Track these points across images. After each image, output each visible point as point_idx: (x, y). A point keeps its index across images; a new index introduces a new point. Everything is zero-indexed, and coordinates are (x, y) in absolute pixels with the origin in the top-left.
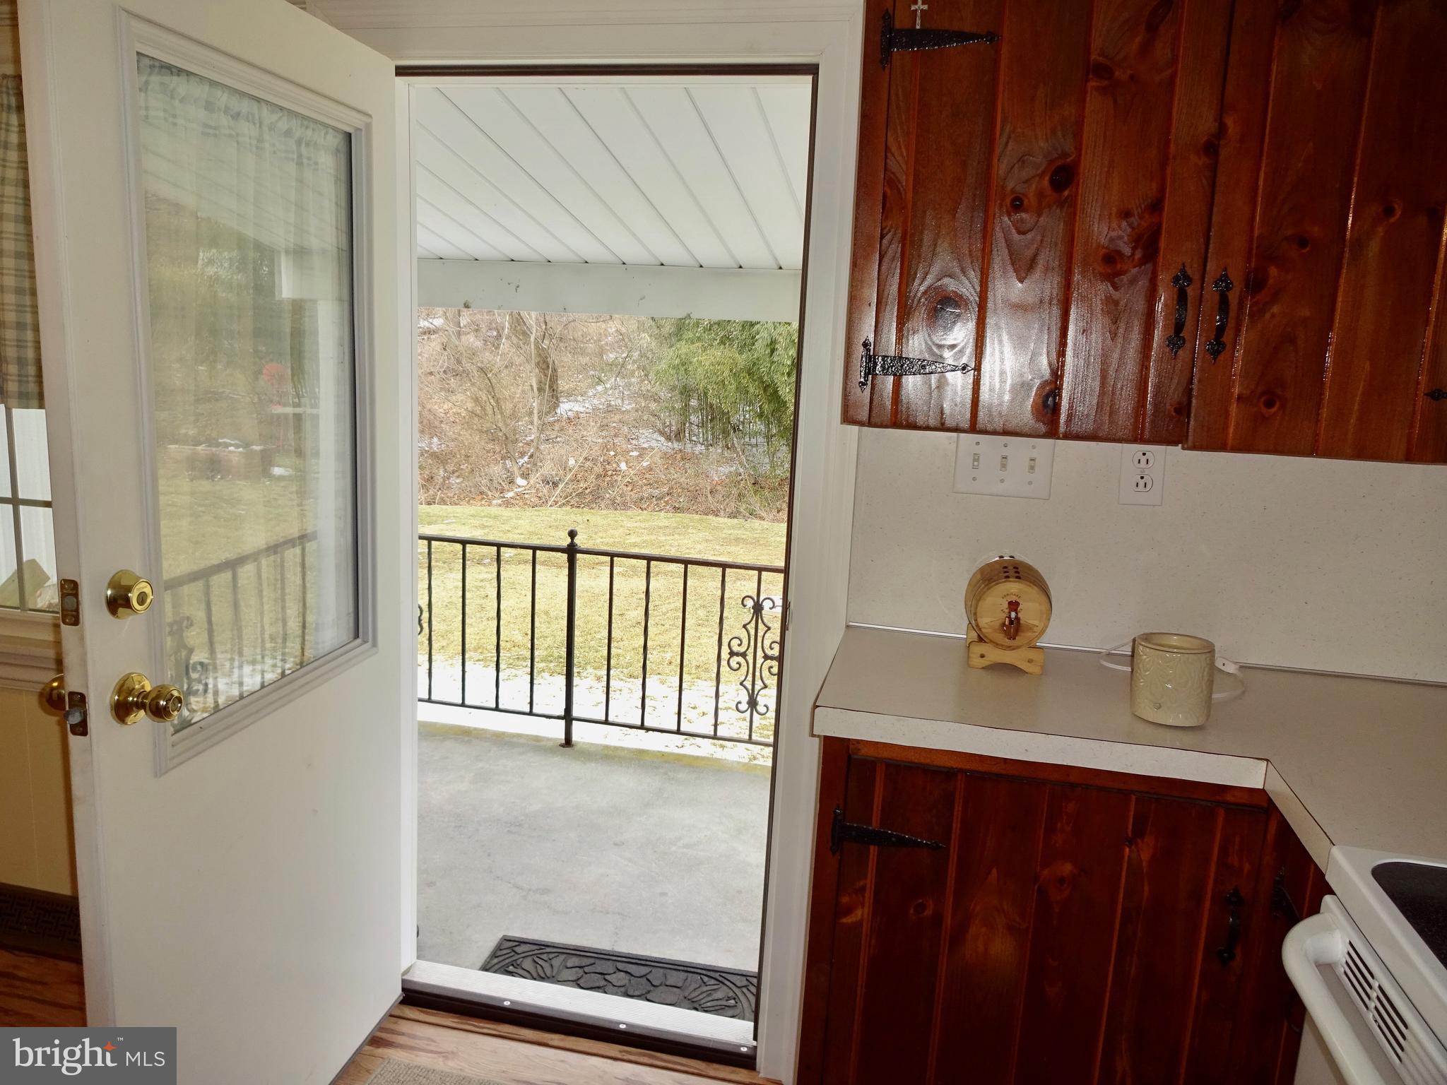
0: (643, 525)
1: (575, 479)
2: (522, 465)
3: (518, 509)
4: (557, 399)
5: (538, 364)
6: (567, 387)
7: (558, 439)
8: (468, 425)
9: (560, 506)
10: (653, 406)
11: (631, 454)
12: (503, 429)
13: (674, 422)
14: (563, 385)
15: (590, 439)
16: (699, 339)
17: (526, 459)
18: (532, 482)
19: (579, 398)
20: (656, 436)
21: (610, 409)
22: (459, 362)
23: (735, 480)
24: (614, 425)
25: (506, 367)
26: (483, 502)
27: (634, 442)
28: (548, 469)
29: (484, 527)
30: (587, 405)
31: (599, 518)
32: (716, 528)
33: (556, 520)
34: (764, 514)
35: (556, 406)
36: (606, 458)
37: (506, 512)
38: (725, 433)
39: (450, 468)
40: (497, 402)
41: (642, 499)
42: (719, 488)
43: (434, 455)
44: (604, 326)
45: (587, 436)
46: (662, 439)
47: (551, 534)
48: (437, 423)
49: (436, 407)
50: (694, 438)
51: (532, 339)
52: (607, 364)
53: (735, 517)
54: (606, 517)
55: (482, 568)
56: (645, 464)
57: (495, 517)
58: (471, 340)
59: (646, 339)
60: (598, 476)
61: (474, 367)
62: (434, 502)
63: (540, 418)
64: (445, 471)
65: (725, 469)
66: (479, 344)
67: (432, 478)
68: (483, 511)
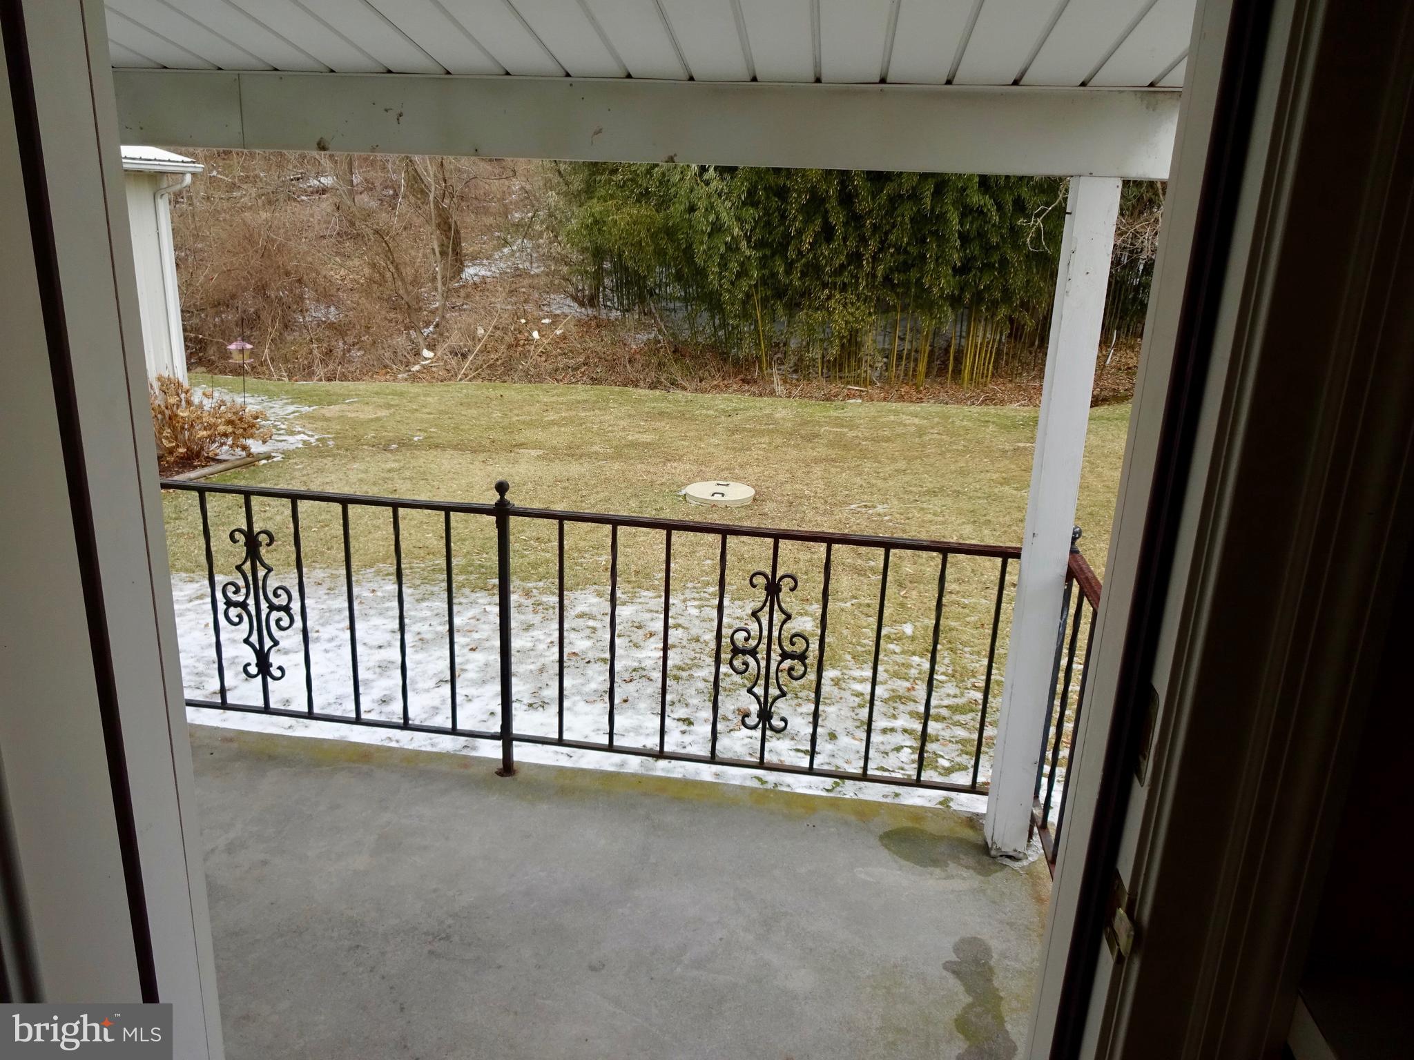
0: (560, 399)
1: (485, 350)
2: (428, 336)
3: (426, 383)
4: (462, 263)
5: (438, 226)
6: (471, 249)
7: (465, 307)
8: (368, 292)
9: (470, 380)
10: (565, 269)
11: (544, 321)
12: (405, 297)
13: (586, 287)
14: (467, 247)
15: (499, 306)
16: (612, 197)
17: (431, 328)
18: (439, 354)
19: (485, 261)
20: (569, 301)
21: (519, 274)
22: (353, 224)
23: (653, 348)
24: (524, 290)
25: (405, 228)
26: (388, 377)
27: (545, 308)
28: (455, 339)
29: (389, 406)
30: (493, 269)
31: (513, 393)
32: (639, 401)
33: (467, 396)
34: (685, 384)
35: (460, 270)
36: (517, 326)
37: (414, 389)
38: (642, 300)
39: (350, 340)
40: (397, 268)
41: (557, 370)
42: (638, 356)
43: (331, 326)
44: (507, 183)
45: (494, 303)
46: (576, 305)
47: (463, 413)
48: (333, 291)
49: (332, 273)
50: (609, 303)
51: (431, 198)
52: (513, 225)
53: (656, 388)
54: (520, 391)
55: (389, 455)
56: (558, 332)
57: (401, 394)
58: (365, 199)
59: (553, 198)
60: (510, 346)
61: (370, 232)
62: (335, 378)
63: (444, 284)
64: (345, 343)
65: (643, 337)
66: (374, 204)
67: (331, 351)
68: (387, 388)
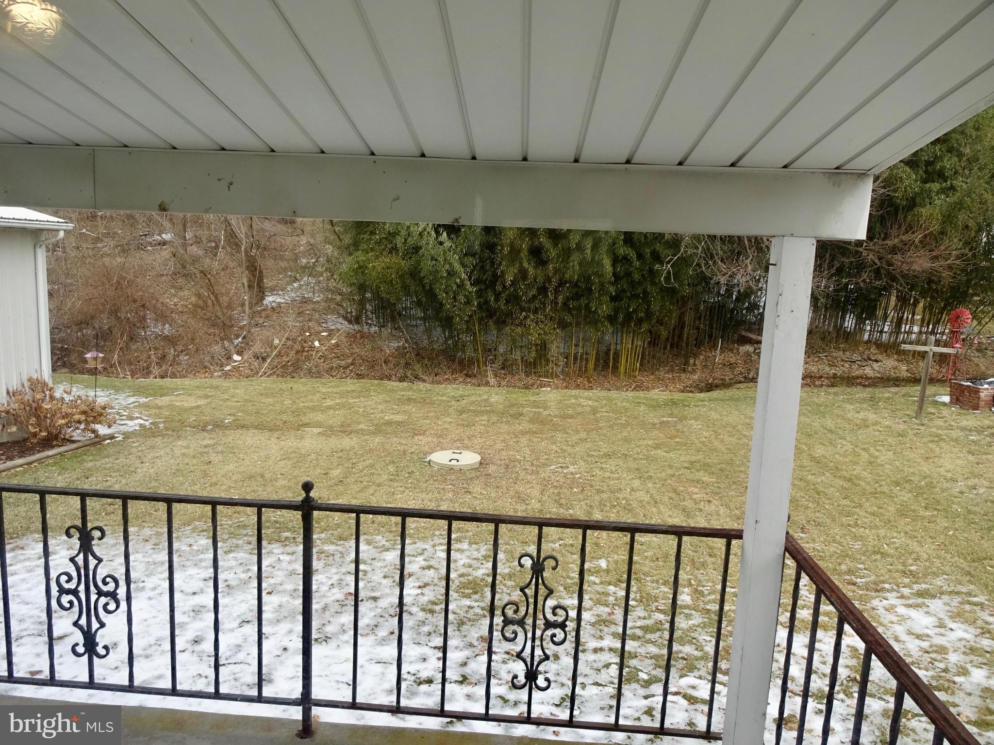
0: (335, 390)
1: (279, 355)
2: (237, 345)
3: (235, 379)
4: (263, 293)
5: (247, 268)
6: (271, 284)
7: (265, 324)
8: (194, 314)
9: (268, 376)
10: (339, 298)
11: (323, 334)
12: (221, 317)
13: (353, 309)
14: (268, 282)
15: (290, 323)
16: (372, 249)
17: (240, 340)
18: (245, 358)
19: (280, 292)
20: (341, 320)
21: (305, 301)
22: (184, 267)
23: (401, 352)
24: (308, 312)
25: (223, 269)
26: (207, 375)
27: (324, 325)
28: (257, 348)
29: (207, 397)
30: (286, 298)
31: (300, 386)
32: (392, 391)
33: (265, 388)
34: (425, 378)
35: (263, 299)
36: (303, 338)
37: (226, 383)
38: (393, 319)
39: (180, 348)
40: (216, 297)
41: (332, 369)
42: (391, 358)
43: (166, 338)
44: (297, 238)
45: (287, 321)
46: (346, 323)
47: (263, 401)
48: (168, 313)
49: (168, 300)
50: (369, 321)
51: (243, 249)
52: (301, 267)
53: (404, 380)
54: (305, 384)
55: (206, 434)
56: (333, 342)
57: (217, 388)
58: (194, 250)
59: (329, 249)
60: (297, 352)
61: (197, 272)
62: (167, 376)
63: (250, 308)
64: (175, 350)
65: (395, 344)
66: (201, 253)
67: (164, 356)
68: (206, 383)
